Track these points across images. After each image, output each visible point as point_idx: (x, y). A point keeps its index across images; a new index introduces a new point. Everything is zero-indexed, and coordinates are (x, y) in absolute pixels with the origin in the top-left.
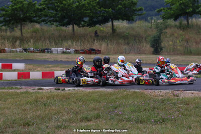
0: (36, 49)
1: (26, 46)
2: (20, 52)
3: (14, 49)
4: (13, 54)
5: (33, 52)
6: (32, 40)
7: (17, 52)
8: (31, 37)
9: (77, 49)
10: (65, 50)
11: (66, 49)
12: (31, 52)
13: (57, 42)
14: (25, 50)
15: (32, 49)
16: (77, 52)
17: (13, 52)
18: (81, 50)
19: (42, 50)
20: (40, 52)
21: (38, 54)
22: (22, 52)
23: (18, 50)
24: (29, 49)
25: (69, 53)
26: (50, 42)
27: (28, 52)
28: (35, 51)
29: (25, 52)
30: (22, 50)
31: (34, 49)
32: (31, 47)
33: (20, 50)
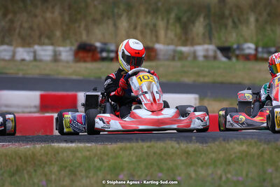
0: (266, 47)
1: (232, 39)
2: (206, 57)
3: (185, 49)
4: (178, 64)
5: (255, 58)
6: (252, 19)
7: (195, 57)
12: (247, 58)
14: (226, 51)
15: (249, 48)
17: (182, 57)
22: (215, 58)
23: (201, 50)
24: (239, 48)
27: (234, 59)
28: (260, 55)
29: (224, 59)
30: (215, 52)
31: (256, 50)
32: (246, 41)
33: (207, 50)
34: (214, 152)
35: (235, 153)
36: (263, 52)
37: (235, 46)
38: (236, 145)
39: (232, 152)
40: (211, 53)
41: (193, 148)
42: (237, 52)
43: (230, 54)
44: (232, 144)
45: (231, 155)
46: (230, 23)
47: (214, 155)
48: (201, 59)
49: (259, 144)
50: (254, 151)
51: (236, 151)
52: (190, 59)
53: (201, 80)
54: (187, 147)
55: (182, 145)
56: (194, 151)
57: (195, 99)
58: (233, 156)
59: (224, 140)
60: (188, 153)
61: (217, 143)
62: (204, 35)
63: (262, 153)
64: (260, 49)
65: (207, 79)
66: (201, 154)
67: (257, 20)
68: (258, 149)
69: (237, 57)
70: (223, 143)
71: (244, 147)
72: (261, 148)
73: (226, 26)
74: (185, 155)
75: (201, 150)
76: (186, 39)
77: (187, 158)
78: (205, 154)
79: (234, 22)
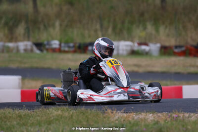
0: (67, 43)
1: (43, 37)
2: (25, 50)
5: (59, 51)
6: (57, 24)
7: (18, 50)
8: (58, 16)
9: (167, 44)
10: (136, 47)
11: (140, 44)
12: (54, 50)
13: (119, 26)
14: (39, 45)
15: (55, 44)
16: (165, 50)
18: (176, 47)
19: (79, 47)
20: (75, 52)
21: (70, 56)
22: (31, 50)
24: (49, 44)
25: (147, 54)
26: (102, 26)
27: (45, 52)
28: (62, 49)
29: (38, 52)
30: (32, 46)
31: (60, 45)
32: (53, 39)
33: (26, 45)
34: (38, 116)
35: (53, 116)
36: (65, 47)
37: (45, 42)
38: (54, 111)
39: (51, 115)
40: (29, 47)
41: (24, 113)
42: (47, 47)
43: (42, 48)
44: (51, 110)
45: (51, 117)
46: (42, 27)
47: (39, 118)
48: (22, 51)
49: (69, 110)
50: (66, 114)
51: (54, 115)
52: (14, 51)
53: (23, 66)
54: (20, 113)
55: (16, 111)
56: (25, 115)
57: (19, 79)
58: (52, 118)
59: (45, 108)
60: (20, 116)
61: (40, 109)
62: (24, 34)
63: (72, 116)
64: (63, 45)
65: (27, 66)
66: (30, 117)
67: (61, 25)
68: (69, 113)
69: (47, 50)
70: (45, 109)
71: (60, 112)
72: (71, 112)
73: (39, 29)
74: (19, 118)
75: (30, 115)
76: (12, 38)
77: (20, 120)
78: (33, 117)
79: (45, 26)
